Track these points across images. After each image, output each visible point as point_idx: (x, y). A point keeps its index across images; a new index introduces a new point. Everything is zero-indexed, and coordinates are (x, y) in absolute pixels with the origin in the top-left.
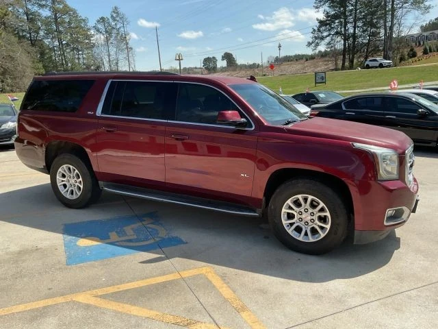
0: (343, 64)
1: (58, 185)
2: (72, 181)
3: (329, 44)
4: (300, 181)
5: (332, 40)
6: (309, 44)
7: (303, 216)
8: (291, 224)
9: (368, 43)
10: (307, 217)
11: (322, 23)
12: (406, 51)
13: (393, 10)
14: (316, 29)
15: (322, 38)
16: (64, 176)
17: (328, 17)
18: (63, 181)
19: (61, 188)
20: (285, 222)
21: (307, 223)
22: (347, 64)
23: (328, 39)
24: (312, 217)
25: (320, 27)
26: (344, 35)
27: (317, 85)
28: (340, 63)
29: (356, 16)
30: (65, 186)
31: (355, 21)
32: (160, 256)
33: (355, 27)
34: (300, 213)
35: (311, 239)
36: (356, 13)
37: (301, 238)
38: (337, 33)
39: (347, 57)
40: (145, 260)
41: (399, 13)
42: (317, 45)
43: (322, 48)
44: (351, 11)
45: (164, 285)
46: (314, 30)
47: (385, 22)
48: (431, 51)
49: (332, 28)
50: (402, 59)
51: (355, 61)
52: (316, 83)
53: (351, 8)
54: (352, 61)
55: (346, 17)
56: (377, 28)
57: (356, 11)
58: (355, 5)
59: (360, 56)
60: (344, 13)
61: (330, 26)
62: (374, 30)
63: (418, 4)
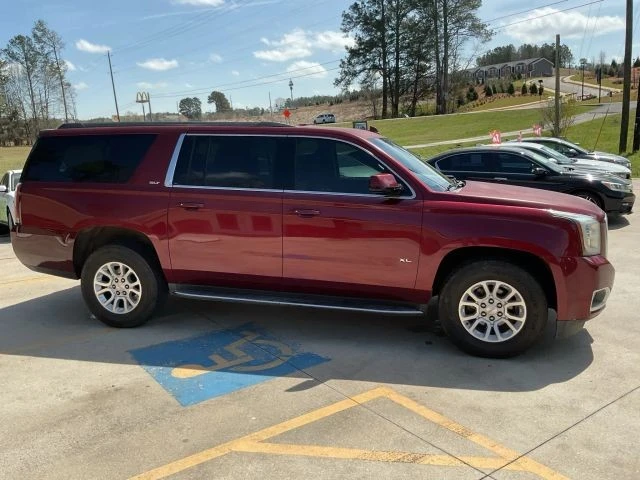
0: (385, 109)
1: (97, 293)
2: (121, 286)
3: (364, 82)
4: (486, 263)
5: (368, 76)
6: (338, 82)
7: (487, 309)
8: (472, 322)
9: (416, 81)
10: (492, 310)
11: (354, 53)
12: (465, 91)
13: (447, 36)
14: (346, 61)
15: (355, 74)
16: (105, 279)
17: (360, 44)
18: (103, 288)
19: (101, 300)
20: (463, 319)
21: (492, 318)
22: (389, 110)
23: (362, 76)
24: (500, 310)
25: (352, 57)
26: (384, 70)
28: (380, 108)
29: (398, 43)
30: (108, 295)
31: (397, 51)
32: (305, 380)
33: (398, 59)
34: (483, 305)
35: (500, 338)
36: (398, 40)
37: (486, 338)
38: (375, 68)
39: (389, 99)
40: (290, 387)
41: (453, 42)
42: (348, 83)
43: (355, 87)
44: (391, 37)
45: (344, 415)
46: (343, 63)
47: (437, 53)
48: (495, 92)
49: (367, 60)
50: (460, 103)
51: (400, 105)
53: (390, 32)
54: (395, 106)
55: (384, 46)
56: (428, 61)
57: (398, 36)
58: (396, 28)
59: (406, 99)
60: (382, 39)
61: (365, 56)
62: (422, 63)
63: (477, 29)
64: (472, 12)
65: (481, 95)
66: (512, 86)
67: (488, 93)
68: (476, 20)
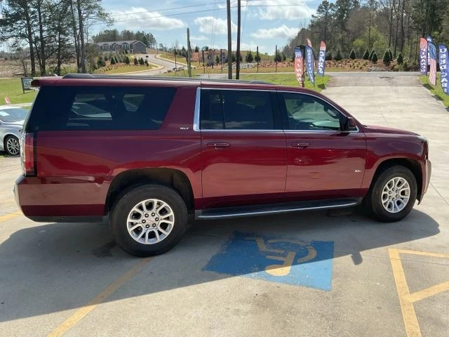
0: (33, 69)
2: (151, 220)
3: (14, 45)
5: (17, 42)
8: (386, 203)
9: (59, 49)
13: (81, 19)
15: (4, 39)
16: (137, 216)
17: (7, 15)
18: (135, 224)
20: (383, 202)
21: (394, 199)
22: (37, 70)
23: (11, 41)
24: (397, 194)
26: (30, 37)
27: (26, 91)
28: (29, 67)
29: (40, 19)
31: (40, 24)
33: (41, 31)
34: (390, 192)
35: (398, 210)
36: (40, 16)
37: (393, 211)
38: (23, 36)
39: (36, 61)
41: (85, 23)
44: (33, 13)
47: (75, 29)
49: (15, 28)
50: (94, 67)
51: (47, 67)
52: (24, 89)
54: (43, 67)
55: (28, 19)
56: (67, 35)
57: (40, 14)
58: (38, 6)
59: (53, 63)
60: (26, 14)
61: (12, 26)
62: (62, 36)
63: (102, 16)
64: (98, 3)
65: (108, 63)
66: (127, 58)
67: (113, 63)
68: (102, 9)
